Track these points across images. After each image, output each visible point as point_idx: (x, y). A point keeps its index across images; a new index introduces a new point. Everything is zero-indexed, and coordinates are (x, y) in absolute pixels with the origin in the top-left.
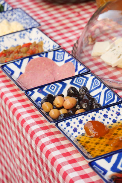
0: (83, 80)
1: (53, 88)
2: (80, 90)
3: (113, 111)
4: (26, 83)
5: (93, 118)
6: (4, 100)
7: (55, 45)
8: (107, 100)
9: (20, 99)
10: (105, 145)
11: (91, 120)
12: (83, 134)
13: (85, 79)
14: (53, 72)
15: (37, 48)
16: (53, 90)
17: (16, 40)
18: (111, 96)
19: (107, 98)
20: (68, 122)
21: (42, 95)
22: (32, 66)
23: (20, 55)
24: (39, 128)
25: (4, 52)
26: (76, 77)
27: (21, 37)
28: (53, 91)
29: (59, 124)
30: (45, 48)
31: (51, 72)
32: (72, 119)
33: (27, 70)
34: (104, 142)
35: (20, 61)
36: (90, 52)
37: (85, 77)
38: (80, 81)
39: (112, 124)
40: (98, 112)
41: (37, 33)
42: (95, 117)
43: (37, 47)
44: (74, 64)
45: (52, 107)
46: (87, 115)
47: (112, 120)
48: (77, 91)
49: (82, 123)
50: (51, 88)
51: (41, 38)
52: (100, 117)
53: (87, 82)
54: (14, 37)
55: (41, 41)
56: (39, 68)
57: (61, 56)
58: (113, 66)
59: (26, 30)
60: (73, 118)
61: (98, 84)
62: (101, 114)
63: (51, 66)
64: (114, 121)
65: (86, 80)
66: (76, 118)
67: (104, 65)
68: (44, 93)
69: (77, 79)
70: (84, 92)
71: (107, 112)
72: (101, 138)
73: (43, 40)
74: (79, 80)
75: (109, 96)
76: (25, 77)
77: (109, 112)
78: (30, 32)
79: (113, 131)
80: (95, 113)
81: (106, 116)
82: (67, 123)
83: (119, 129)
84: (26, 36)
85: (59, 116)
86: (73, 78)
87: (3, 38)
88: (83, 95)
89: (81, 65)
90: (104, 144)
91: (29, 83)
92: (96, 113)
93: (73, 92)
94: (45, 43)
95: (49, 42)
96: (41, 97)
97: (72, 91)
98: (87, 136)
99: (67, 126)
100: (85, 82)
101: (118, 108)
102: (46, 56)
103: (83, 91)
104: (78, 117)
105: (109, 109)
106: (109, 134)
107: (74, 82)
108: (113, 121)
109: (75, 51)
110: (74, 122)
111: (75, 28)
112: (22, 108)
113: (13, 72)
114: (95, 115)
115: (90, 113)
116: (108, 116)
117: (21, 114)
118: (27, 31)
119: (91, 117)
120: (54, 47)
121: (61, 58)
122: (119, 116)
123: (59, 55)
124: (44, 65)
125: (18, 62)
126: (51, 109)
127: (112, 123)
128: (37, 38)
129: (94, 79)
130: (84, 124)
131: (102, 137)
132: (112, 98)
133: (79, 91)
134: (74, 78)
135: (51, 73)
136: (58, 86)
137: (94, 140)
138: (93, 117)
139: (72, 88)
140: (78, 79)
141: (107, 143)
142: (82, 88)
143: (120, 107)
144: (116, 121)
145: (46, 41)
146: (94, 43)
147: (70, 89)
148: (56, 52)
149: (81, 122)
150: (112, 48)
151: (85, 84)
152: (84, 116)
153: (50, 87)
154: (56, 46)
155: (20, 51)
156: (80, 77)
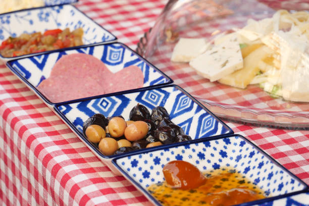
0: (159, 96)
1: (104, 104)
2: (153, 112)
3: (215, 149)
4: (53, 96)
5: (179, 157)
6: (10, 122)
7: (106, 36)
8: (204, 131)
9: (41, 122)
10: (199, 203)
11: (176, 160)
12: (159, 182)
13: (163, 95)
14: (102, 82)
15: (71, 39)
16: (105, 107)
17: (31, 22)
18: (210, 125)
19: (204, 128)
20: (135, 160)
21: (85, 115)
22: (63, 67)
23: (41, 47)
24: (77, 170)
25: (10, 41)
26: (147, 90)
27: (41, 19)
28: (105, 110)
29: (119, 161)
30: (86, 40)
31: (98, 80)
32: (142, 155)
33: (55, 73)
34: (197, 197)
35: (43, 57)
36: (168, 56)
37: (164, 92)
38: (153, 97)
39: (211, 171)
40: (189, 148)
41: (71, 14)
42: (183, 156)
43: (73, 37)
44: (142, 69)
45: (104, 135)
46: (168, 150)
47: (212, 163)
48: (149, 113)
49: (159, 163)
50: (101, 104)
51: (80, 23)
52: (191, 156)
53: (166, 100)
54: (29, 18)
55: (79, 28)
56: (76, 72)
57: (117, 55)
58: (212, 80)
59: (52, 6)
60: (144, 153)
61: (186, 104)
62: (194, 150)
63: (98, 71)
64: (216, 167)
65: (164, 97)
66: (149, 153)
67: (195, 78)
68: (88, 112)
69: (149, 93)
70: (161, 116)
71: (204, 150)
72: (192, 191)
73: (84, 26)
74: (152, 95)
75: (207, 125)
76: (50, 85)
77: (208, 149)
78: (58, 11)
79: (213, 182)
80: (183, 148)
81: (201, 156)
82: (133, 160)
83: (224, 180)
84: (50, 18)
85: (116, 151)
86: (142, 91)
87: (9, 17)
88: (159, 121)
89: (155, 71)
90: (198, 201)
91: (58, 96)
92: (185, 149)
93: (141, 113)
94: (86, 32)
95: (94, 30)
96: (82, 118)
97: (139, 113)
98: (167, 185)
99: (133, 166)
100: (163, 100)
101: (224, 144)
102: (91, 52)
103: (159, 114)
104: (153, 153)
105: (208, 145)
106: (206, 185)
107: (143, 98)
108: (213, 166)
109: (141, 50)
110: (145, 160)
111: (138, 15)
112: (45, 136)
113: (28, 75)
114: (183, 152)
115: (175, 148)
116: (205, 157)
117: (43, 145)
118: (54, 10)
119: (176, 154)
120: (104, 38)
121: (118, 59)
122: (225, 158)
123: (113, 54)
124: (85, 68)
125: (39, 58)
126: (103, 137)
127: (212, 169)
128: (72, 23)
129: (179, 96)
130: (163, 166)
131: (194, 190)
132: (213, 128)
133: (152, 114)
134: (145, 91)
135: (98, 82)
136: (114, 103)
137: (180, 194)
138: (179, 155)
139: (140, 107)
140: (151, 93)
141: (203, 200)
142: (157, 109)
143: (227, 143)
144: (219, 166)
145: (89, 29)
146: (177, 42)
147: (136, 110)
148: (109, 48)
149: (157, 161)
150: (211, 49)
151: (163, 104)
152: (163, 151)
153: (100, 102)
154: (108, 37)
155: (40, 41)
156: (155, 91)
